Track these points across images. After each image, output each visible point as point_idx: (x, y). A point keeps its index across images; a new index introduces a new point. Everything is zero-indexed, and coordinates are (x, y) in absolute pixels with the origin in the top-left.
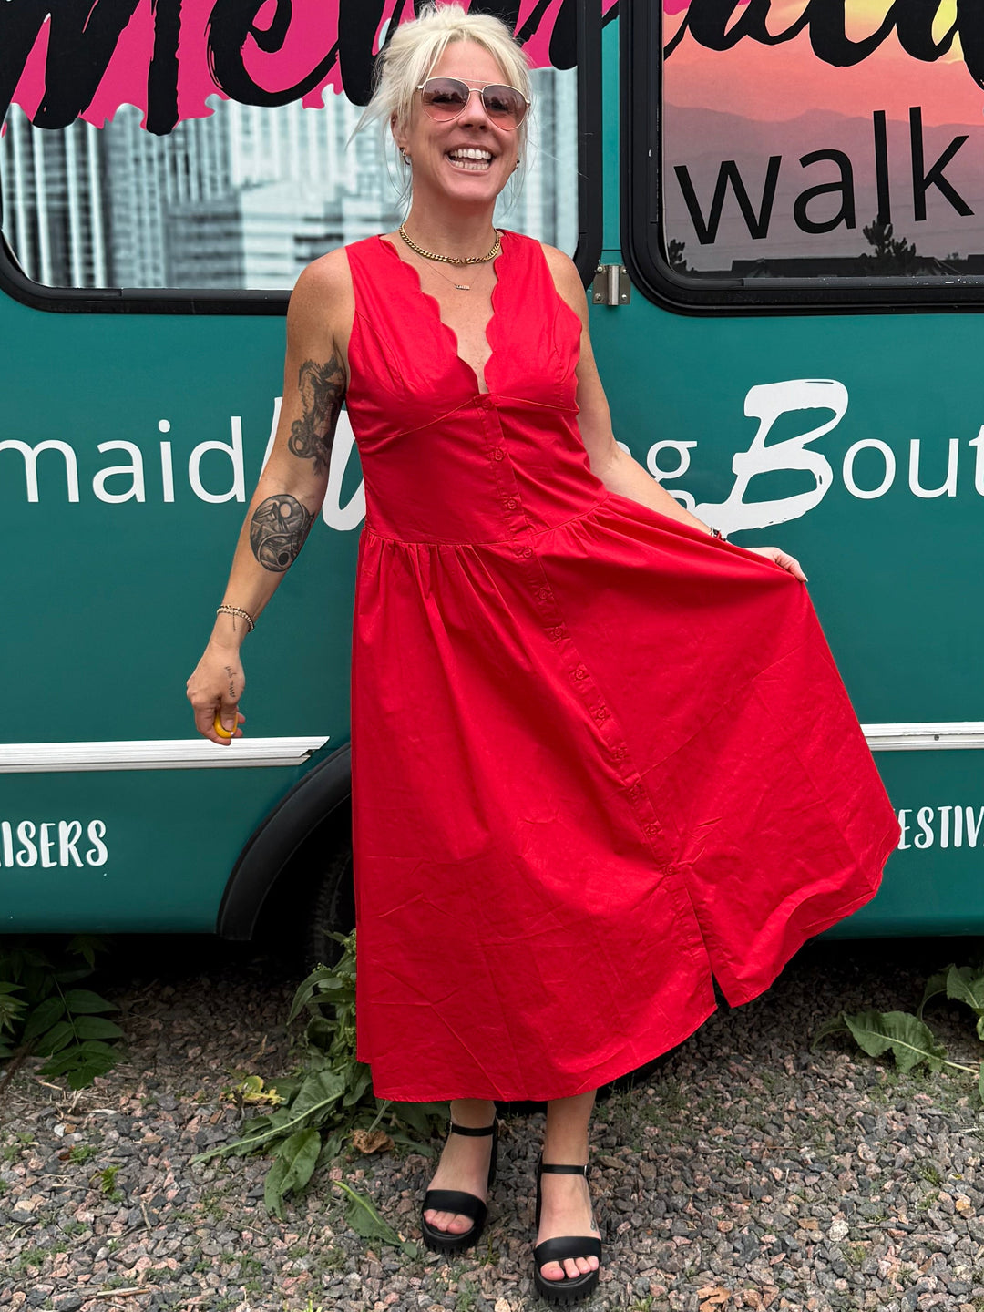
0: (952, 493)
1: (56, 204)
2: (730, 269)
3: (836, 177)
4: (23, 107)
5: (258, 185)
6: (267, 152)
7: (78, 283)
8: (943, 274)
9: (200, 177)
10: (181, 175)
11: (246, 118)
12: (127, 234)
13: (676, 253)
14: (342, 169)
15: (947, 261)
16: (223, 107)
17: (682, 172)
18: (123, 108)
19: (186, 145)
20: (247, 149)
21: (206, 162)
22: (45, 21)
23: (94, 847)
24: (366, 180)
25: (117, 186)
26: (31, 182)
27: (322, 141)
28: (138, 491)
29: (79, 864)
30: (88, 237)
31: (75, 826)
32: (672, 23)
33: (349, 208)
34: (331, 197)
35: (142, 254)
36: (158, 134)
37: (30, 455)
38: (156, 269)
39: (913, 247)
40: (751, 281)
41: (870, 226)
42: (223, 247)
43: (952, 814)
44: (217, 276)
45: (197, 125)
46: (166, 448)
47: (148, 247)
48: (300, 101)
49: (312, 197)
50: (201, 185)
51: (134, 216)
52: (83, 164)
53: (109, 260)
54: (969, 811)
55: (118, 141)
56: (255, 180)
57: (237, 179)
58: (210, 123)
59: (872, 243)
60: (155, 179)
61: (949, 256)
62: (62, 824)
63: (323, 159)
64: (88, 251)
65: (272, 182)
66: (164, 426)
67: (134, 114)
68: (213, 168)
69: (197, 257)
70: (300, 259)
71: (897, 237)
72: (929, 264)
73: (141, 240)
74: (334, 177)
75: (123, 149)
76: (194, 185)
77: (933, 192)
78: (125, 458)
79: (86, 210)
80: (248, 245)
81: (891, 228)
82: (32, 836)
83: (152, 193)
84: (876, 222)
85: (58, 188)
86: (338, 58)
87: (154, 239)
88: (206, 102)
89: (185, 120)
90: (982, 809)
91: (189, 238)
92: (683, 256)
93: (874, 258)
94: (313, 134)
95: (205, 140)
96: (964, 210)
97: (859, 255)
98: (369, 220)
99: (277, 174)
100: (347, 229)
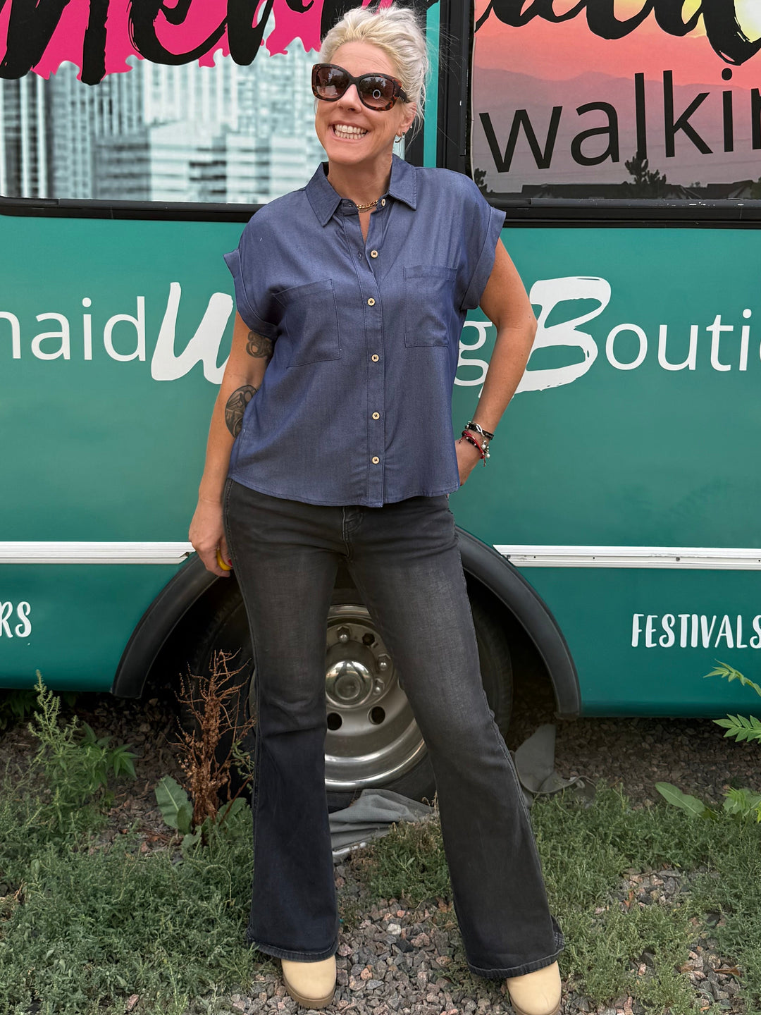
2: (520, 191)
3: (607, 124)
5: (164, 124)
6: (171, 99)
7: (26, 194)
8: (687, 198)
9: (120, 116)
10: (106, 115)
11: (156, 74)
12: (64, 159)
13: (480, 178)
14: (227, 112)
15: (691, 188)
16: (139, 65)
17: (485, 118)
18: (64, 64)
19: (110, 93)
20: (156, 96)
21: (125, 106)
23: (21, 622)
24: (245, 121)
25: (58, 122)
27: (213, 92)
28: (65, 351)
29: (10, 635)
30: (35, 160)
31: (7, 606)
32: (481, 4)
33: (231, 141)
34: (218, 133)
35: (75, 173)
36: (89, 84)
38: (85, 185)
39: (664, 177)
40: (536, 200)
41: (631, 161)
42: (136, 169)
43: (689, 620)
44: (131, 190)
45: (119, 77)
46: (87, 319)
47: (80, 168)
48: (197, 61)
49: (203, 133)
50: (120, 123)
51: (70, 145)
52: (33, 105)
53: (50, 178)
54: (704, 618)
55: (60, 89)
56: (161, 120)
57: (148, 119)
58: (129, 77)
59: (632, 173)
60: (87, 117)
61: (693, 184)
63: (213, 105)
64: (35, 170)
65: (174, 121)
66: (87, 302)
67: (72, 69)
68: (130, 110)
69: (116, 177)
70: (193, 179)
71: (652, 169)
72: (677, 190)
73: (75, 163)
74: (221, 118)
75: (63, 95)
76: (115, 123)
77: (680, 136)
78: (56, 326)
79: (34, 140)
80: (154, 168)
81: (647, 162)
83: (84, 128)
84: (635, 157)
85: (13, 124)
86: (226, 29)
87: (84, 163)
88: (126, 61)
89: (110, 74)
90: (715, 617)
91: (110, 162)
92: (484, 181)
93: (634, 185)
94: (206, 86)
95: (124, 89)
96: (705, 149)
97: (621, 182)
98: (246, 151)
99: (178, 115)
100: (230, 157)
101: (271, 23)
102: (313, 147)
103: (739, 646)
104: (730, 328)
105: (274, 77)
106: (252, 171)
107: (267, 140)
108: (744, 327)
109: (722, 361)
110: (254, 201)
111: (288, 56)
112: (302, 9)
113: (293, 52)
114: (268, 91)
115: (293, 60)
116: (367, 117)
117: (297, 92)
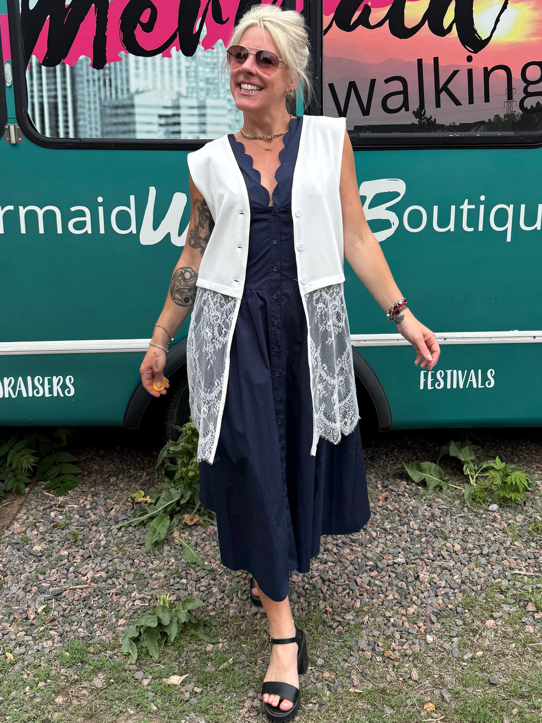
0: (452, 230)
1: (52, 100)
2: (353, 129)
3: (402, 89)
4: (37, 57)
5: (142, 92)
6: (146, 77)
7: (62, 135)
8: (448, 132)
9: (116, 88)
10: (108, 87)
11: (137, 62)
12: (83, 114)
14: (180, 85)
15: (450, 126)
16: (127, 57)
17: (331, 86)
18: (82, 57)
19: (110, 74)
20: (137, 76)
21: (119, 82)
22: (47, 18)
23: (69, 388)
24: (190, 90)
25: (79, 92)
26: (41, 91)
27: (171, 72)
28: (88, 228)
29: (62, 395)
30: (66, 115)
31: (60, 378)
32: (327, 19)
33: (183, 102)
34: (175, 97)
35: (90, 123)
36: (97, 69)
37: (40, 212)
38: (96, 129)
39: (435, 120)
40: (362, 134)
42: (127, 119)
43: (452, 373)
44: (124, 132)
45: (115, 65)
46: (101, 209)
47: (93, 119)
48: (161, 54)
49: (166, 97)
50: (117, 92)
51: (87, 106)
52: (64, 82)
53: (76, 126)
54: (460, 372)
55: (80, 72)
56: (141, 90)
57: (133, 89)
58: (121, 64)
59: (416, 118)
60: (96, 89)
61: (451, 124)
62: (54, 377)
63: (171, 81)
64: (66, 121)
65: (149, 91)
66: (100, 199)
67: (87, 60)
68: (122, 84)
69: (115, 124)
70: (161, 125)
71: (428, 115)
72: (442, 127)
73: (90, 116)
74: (176, 88)
75: (82, 76)
76: (114, 92)
77: (444, 95)
78: (84, 215)
79: (65, 103)
80: (138, 119)
81: (425, 111)
82: (41, 383)
83: (95, 95)
84: (418, 108)
85: (53, 93)
86: (178, 35)
87: (96, 116)
88: (119, 55)
89: (109, 63)
90: (466, 371)
91: (111, 115)
93: (418, 125)
94: (167, 69)
95: (118, 72)
96: (457, 103)
97: (410, 123)
98: (192, 108)
99: (151, 87)
100: (182, 111)
101: (204, 31)
102: (231, 105)
103: (480, 387)
104: (473, 207)
105: (207, 63)
106: (196, 120)
107: (204, 101)
108: (481, 206)
109: (469, 226)
110: (197, 138)
111: (215, 51)
112: (222, 22)
113: (218, 48)
114: (204, 72)
115: (218, 53)
116: (261, 78)
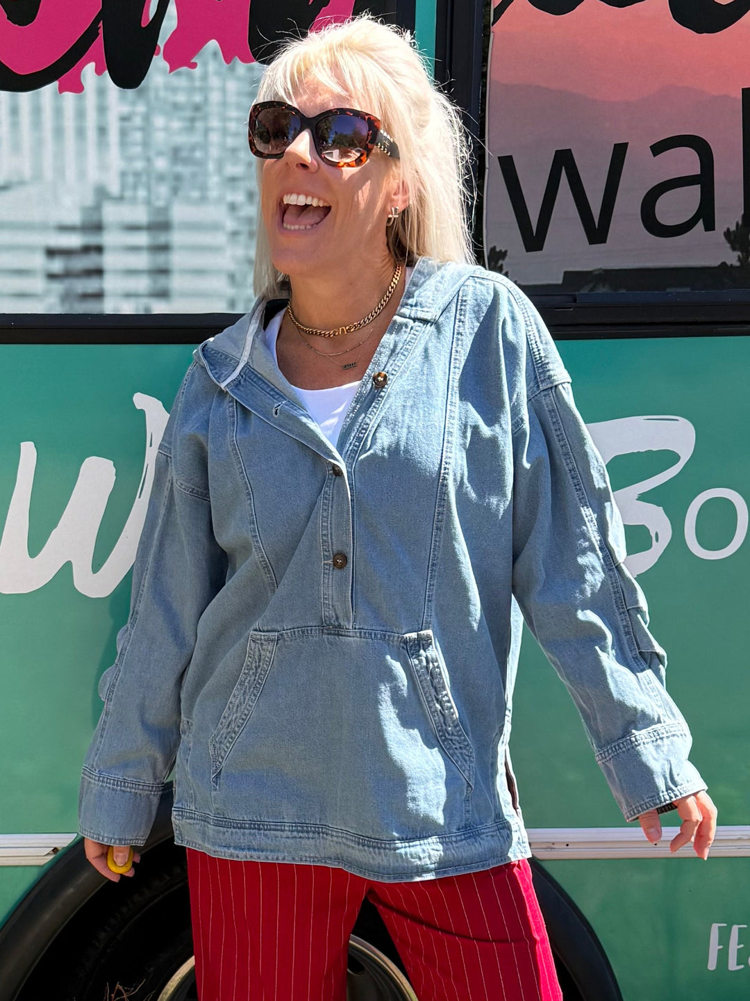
2: (560, 282)
3: (696, 169)
6: (16, 146)
13: (497, 262)
14: (103, 166)
17: (507, 164)
24: (130, 179)
27: (81, 132)
33: (111, 213)
34: (90, 200)
40: (586, 295)
41: (733, 228)
48: (56, 84)
49: (67, 200)
59: (734, 249)
63: (82, 155)
65: (22, 183)
70: (52, 276)
74: (93, 175)
84: (740, 223)
86: (101, 31)
92: (504, 267)
93: (737, 267)
94: (69, 123)
97: (719, 263)
98: (133, 228)
99: (27, 172)
100: (109, 239)
101: (170, 18)
102: (238, 219)
105: (176, 107)
106: (142, 261)
107: (166, 210)
110: (146, 309)
111: (197, 71)
113: (205, 64)
114: (166, 129)
115: (205, 77)
117: (213, 129)
